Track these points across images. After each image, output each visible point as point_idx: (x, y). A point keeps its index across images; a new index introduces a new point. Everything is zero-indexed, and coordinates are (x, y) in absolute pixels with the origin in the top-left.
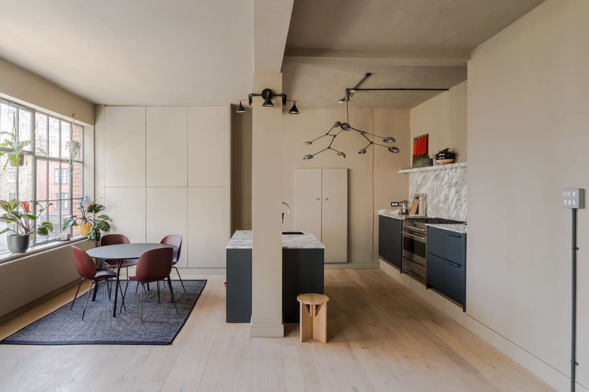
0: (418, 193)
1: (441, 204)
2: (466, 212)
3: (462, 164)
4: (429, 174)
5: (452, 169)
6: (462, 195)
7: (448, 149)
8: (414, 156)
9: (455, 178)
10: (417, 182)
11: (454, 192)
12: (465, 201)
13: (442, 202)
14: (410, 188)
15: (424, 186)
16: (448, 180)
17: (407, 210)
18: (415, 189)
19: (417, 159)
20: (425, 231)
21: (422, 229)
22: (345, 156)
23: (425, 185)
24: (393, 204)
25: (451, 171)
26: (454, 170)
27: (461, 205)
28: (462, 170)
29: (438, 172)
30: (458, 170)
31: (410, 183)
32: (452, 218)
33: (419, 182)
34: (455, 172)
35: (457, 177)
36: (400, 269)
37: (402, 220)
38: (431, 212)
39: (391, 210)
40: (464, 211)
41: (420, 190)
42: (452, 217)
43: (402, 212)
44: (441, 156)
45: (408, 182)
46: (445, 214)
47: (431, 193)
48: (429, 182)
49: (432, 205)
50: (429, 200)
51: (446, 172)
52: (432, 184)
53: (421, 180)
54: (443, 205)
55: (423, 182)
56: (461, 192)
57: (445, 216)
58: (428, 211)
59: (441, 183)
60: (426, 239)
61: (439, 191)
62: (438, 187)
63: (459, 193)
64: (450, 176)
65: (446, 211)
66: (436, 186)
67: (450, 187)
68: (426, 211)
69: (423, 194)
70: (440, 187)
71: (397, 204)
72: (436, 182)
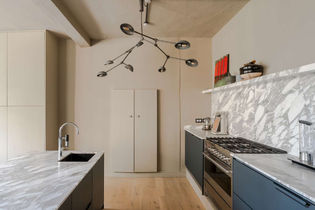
0: (220, 111)
1: (245, 124)
2: (282, 138)
4: (231, 93)
5: (258, 85)
6: (276, 116)
7: (255, 61)
8: (216, 77)
9: (263, 95)
10: (219, 101)
11: (263, 111)
12: (281, 124)
13: (246, 122)
14: (213, 106)
15: (225, 105)
16: (254, 97)
17: (210, 126)
18: (217, 107)
19: (218, 80)
20: (229, 160)
23: (227, 103)
24: (198, 121)
25: (257, 88)
26: (262, 86)
27: (273, 127)
29: (241, 90)
30: (269, 85)
31: (212, 103)
33: (221, 101)
34: (263, 88)
35: (267, 93)
36: (202, 189)
37: (204, 140)
38: (233, 130)
39: (195, 126)
40: (280, 136)
41: (222, 108)
42: (259, 140)
43: (205, 128)
44: (246, 70)
45: (211, 101)
46: (250, 134)
47: (233, 111)
48: (230, 100)
49: (234, 123)
50: (230, 117)
51: (251, 89)
52: (233, 102)
53: (222, 99)
54: (248, 125)
55: (224, 101)
56: (274, 112)
57: (249, 137)
58: (230, 129)
59: (244, 101)
60: (231, 172)
61: (242, 110)
62: (241, 106)
63: (271, 113)
64: (256, 92)
65: (251, 132)
66: (238, 105)
67: (256, 105)
68: (228, 128)
69: (225, 112)
70: (244, 106)
71: (201, 120)
72: (237, 101)
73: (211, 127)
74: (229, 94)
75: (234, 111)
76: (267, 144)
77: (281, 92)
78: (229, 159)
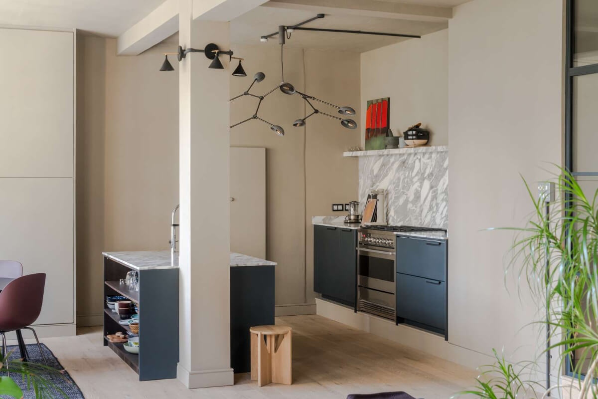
0: (375, 189)
1: (410, 206)
2: (444, 215)
3: (440, 149)
4: (392, 160)
5: (424, 154)
6: (439, 192)
7: (420, 124)
8: (368, 130)
9: (429, 167)
10: (372, 172)
11: (428, 187)
12: (443, 200)
13: (412, 202)
14: (361, 182)
15: (384, 178)
16: (420, 169)
17: (358, 216)
18: (369, 182)
19: (372, 136)
21: (388, 240)
22: (283, 132)
23: (386, 175)
24: (336, 208)
25: (423, 157)
26: (427, 156)
27: (437, 205)
28: (438, 156)
29: (405, 157)
30: (434, 156)
31: (360, 174)
32: (425, 226)
33: (375, 172)
34: (428, 159)
35: (432, 165)
36: (353, 307)
37: (357, 230)
38: (396, 217)
39: (332, 217)
40: (442, 214)
41: (378, 184)
42: (425, 224)
43: (350, 219)
44: (410, 135)
45: (357, 171)
46: (416, 219)
47: (394, 188)
48: (391, 171)
49: (396, 207)
50: (391, 198)
51: (417, 158)
52: (395, 174)
53: (378, 169)
54: (413, 206)
55: (381, 173)
56: (438, 187)
57: (415, 222)
58: (391, 216)
59: (409, 173)
60: (395, 253)
61: (407, 187)
62: (406, 180)
63: (435, 189)
64: (422, 163)
65: (417, 216)
66: (402, 178)
67: (422, 180)
68: (387, 216)
69: (384, 190)
70: (409, 180)
71: (341, 206)
72: (402, 173)
73: (360, 218)
74: (389, 161)
75: (397, 188)
76: (432, 226)
77: (443, 166)
78: (392, 242)
